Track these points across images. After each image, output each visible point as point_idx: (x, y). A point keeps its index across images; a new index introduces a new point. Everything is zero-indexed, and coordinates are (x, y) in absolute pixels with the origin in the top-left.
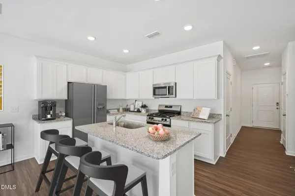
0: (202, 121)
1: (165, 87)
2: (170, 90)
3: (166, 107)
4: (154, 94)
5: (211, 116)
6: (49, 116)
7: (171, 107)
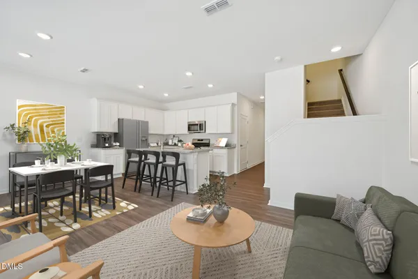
0: (222, 148)
1: (197, 125)
2: (201, 127)
3: (199, 140)
4: (189, 130)
5: (227, 145)
6: (107, 145)
7: (202, 140)
